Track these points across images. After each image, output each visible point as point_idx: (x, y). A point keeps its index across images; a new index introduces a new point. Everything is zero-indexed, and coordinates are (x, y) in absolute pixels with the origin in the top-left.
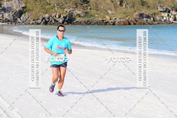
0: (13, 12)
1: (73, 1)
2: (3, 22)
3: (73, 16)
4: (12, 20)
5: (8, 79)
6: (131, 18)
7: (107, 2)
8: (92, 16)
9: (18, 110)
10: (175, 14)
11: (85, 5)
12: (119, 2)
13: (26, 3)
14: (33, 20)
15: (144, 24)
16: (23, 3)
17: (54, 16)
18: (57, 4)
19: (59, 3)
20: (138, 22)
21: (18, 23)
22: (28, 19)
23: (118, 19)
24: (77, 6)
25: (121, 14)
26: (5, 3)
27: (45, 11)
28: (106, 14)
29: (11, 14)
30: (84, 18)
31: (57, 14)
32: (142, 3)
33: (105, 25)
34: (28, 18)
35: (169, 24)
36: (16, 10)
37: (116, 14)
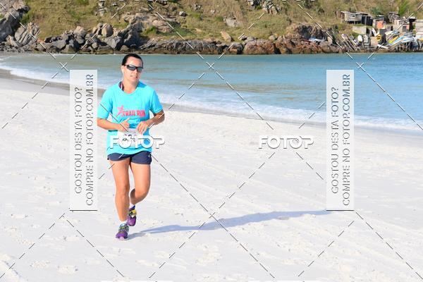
3: (141, 31)
6: (281, 38)
8: (187, 31)
10: (384, 28)
11: (171, 5)
14: (46, 42)
15: (311, 51)
17: (95, 32)
18: (103, 2)
20: (297, 47)
21: (9, 47)
22: (34, 39)
23: (249, 39)
25: (256, 29)
27: (75, 20)
28: (221, 28)
30: (169, 37)
31: (105, 25)
32: (307, 2)
33: (219, 54)
34: (33, 35)
35: (371, 51)
36: (2, 16)
37: (246, 29)
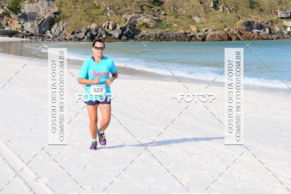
0: (39, 20)
1: (137, 3)
2: (23, 37)
3: (136, 26)
4: (38, 34)
5: (31, 130)
6: (232, 30)
7: (193, 3)
8: (167, 26)
9: (47, 181)
11: (156, 8)
12: (212, 2)
13: (60, 6)
14: (72, 34)
16: (55, 5)
17: (105, 27)
18: (110, 6)
19: (113, 5)
20: (244, 36)
21: (47, 38)
22: (64, 32)
23: (210, 30)
24: (143, 9)
25: (215, 23)
26: (26, 5)
27: (91, 19)
28: (191, 23)
29: (36, 23)
30: (154, 29)
31: (111, 22)
32: (251, 4)
33: (189, 41)
34: (63, 30)
36: (43, 17)
37: (208, 23)
